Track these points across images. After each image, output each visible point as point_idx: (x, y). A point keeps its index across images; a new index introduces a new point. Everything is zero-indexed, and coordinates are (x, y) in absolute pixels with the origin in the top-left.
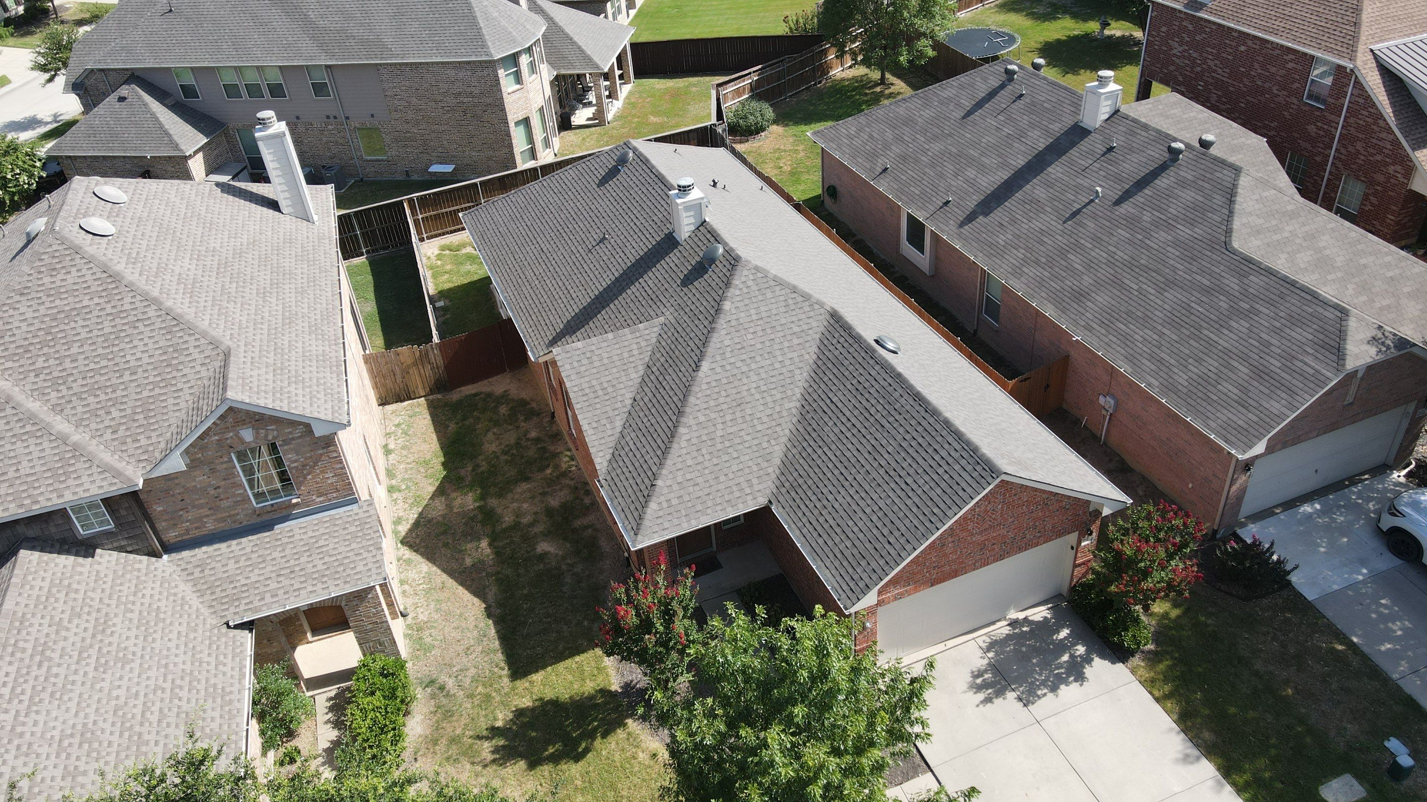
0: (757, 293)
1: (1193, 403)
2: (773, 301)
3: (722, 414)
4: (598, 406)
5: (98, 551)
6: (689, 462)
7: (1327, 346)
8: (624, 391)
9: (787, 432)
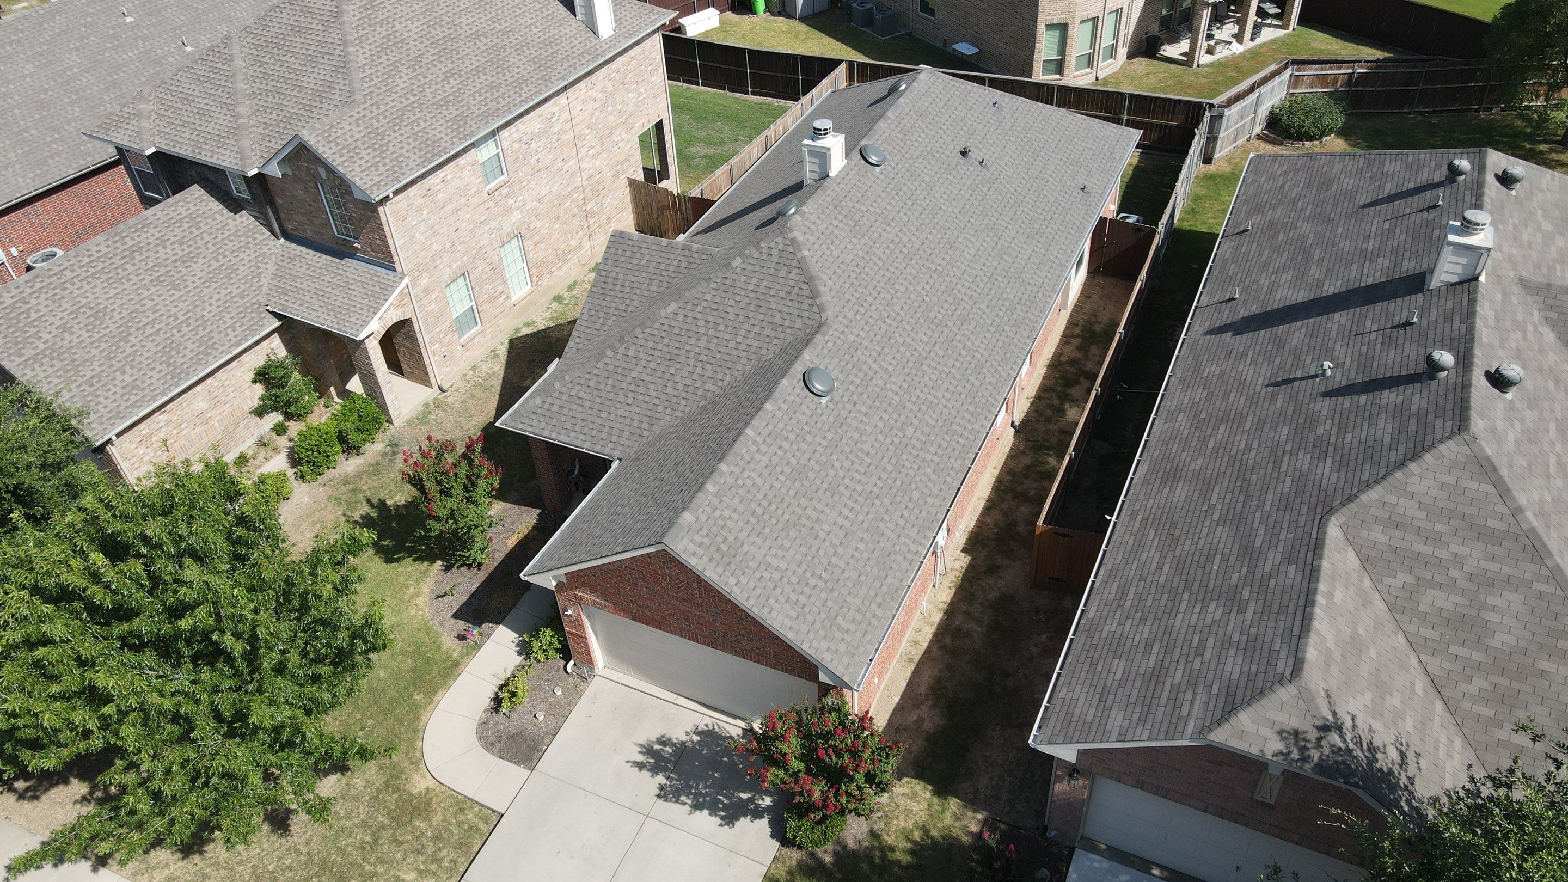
0: (773, 265)
1: (1081, 660)
2: (781, 281)
3: (650, 358)
4: (608, 298)
5: (244, 212)
6: (592, 384)
7: (1231, 698)
8: (636, 297)
9: (688, 409)
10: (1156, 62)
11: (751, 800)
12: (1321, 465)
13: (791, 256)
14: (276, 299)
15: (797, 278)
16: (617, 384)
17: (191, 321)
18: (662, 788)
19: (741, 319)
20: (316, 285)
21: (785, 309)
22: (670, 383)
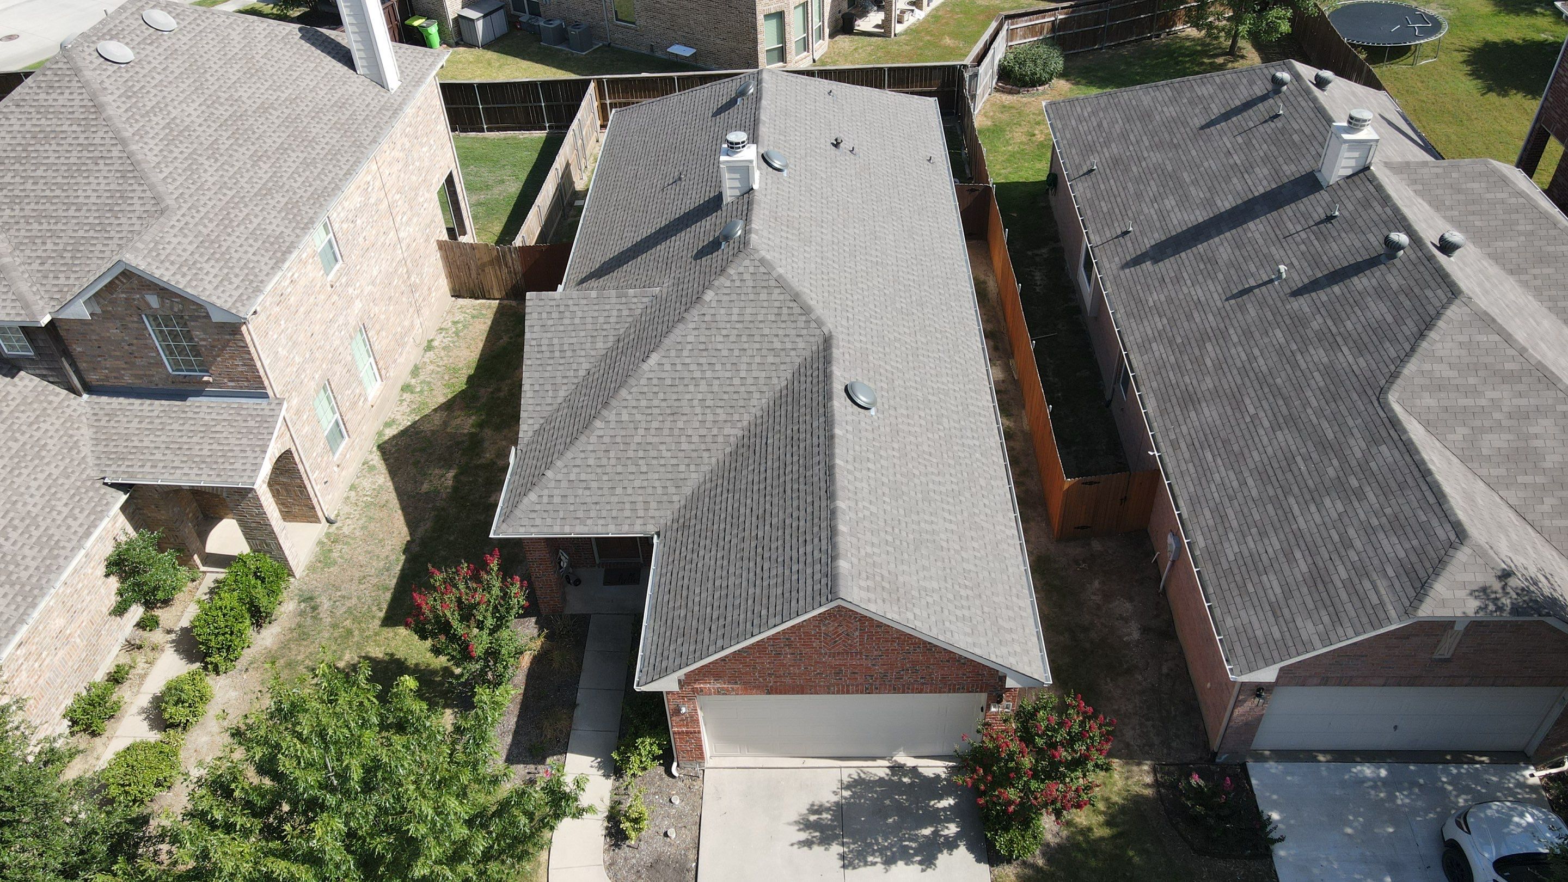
0: (750, 290)
1: (1225, 587)
2: (765, 304)
3: (649, 418)
4: (549, 368)
5: (22, 373)
6: (591, 462)
7: (1413, 575)
8: (582, 360)
9: (714, 460)
10: (856, 38)
11: (936, 833)
12: (1339, 354)
13: (766, 277)
14: (114, 468)
15: (782, 297)
16: (620, 455)
17: (16, 522)
18: (843, 857)
19: (736, 353)
20: (163, 438)
21: (781, 332)
22: (683, 439)
